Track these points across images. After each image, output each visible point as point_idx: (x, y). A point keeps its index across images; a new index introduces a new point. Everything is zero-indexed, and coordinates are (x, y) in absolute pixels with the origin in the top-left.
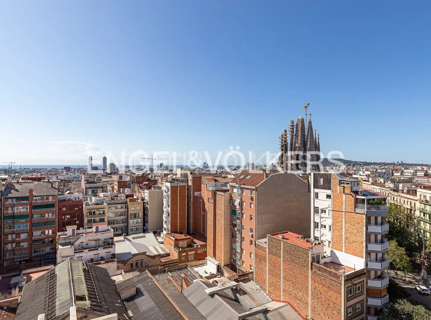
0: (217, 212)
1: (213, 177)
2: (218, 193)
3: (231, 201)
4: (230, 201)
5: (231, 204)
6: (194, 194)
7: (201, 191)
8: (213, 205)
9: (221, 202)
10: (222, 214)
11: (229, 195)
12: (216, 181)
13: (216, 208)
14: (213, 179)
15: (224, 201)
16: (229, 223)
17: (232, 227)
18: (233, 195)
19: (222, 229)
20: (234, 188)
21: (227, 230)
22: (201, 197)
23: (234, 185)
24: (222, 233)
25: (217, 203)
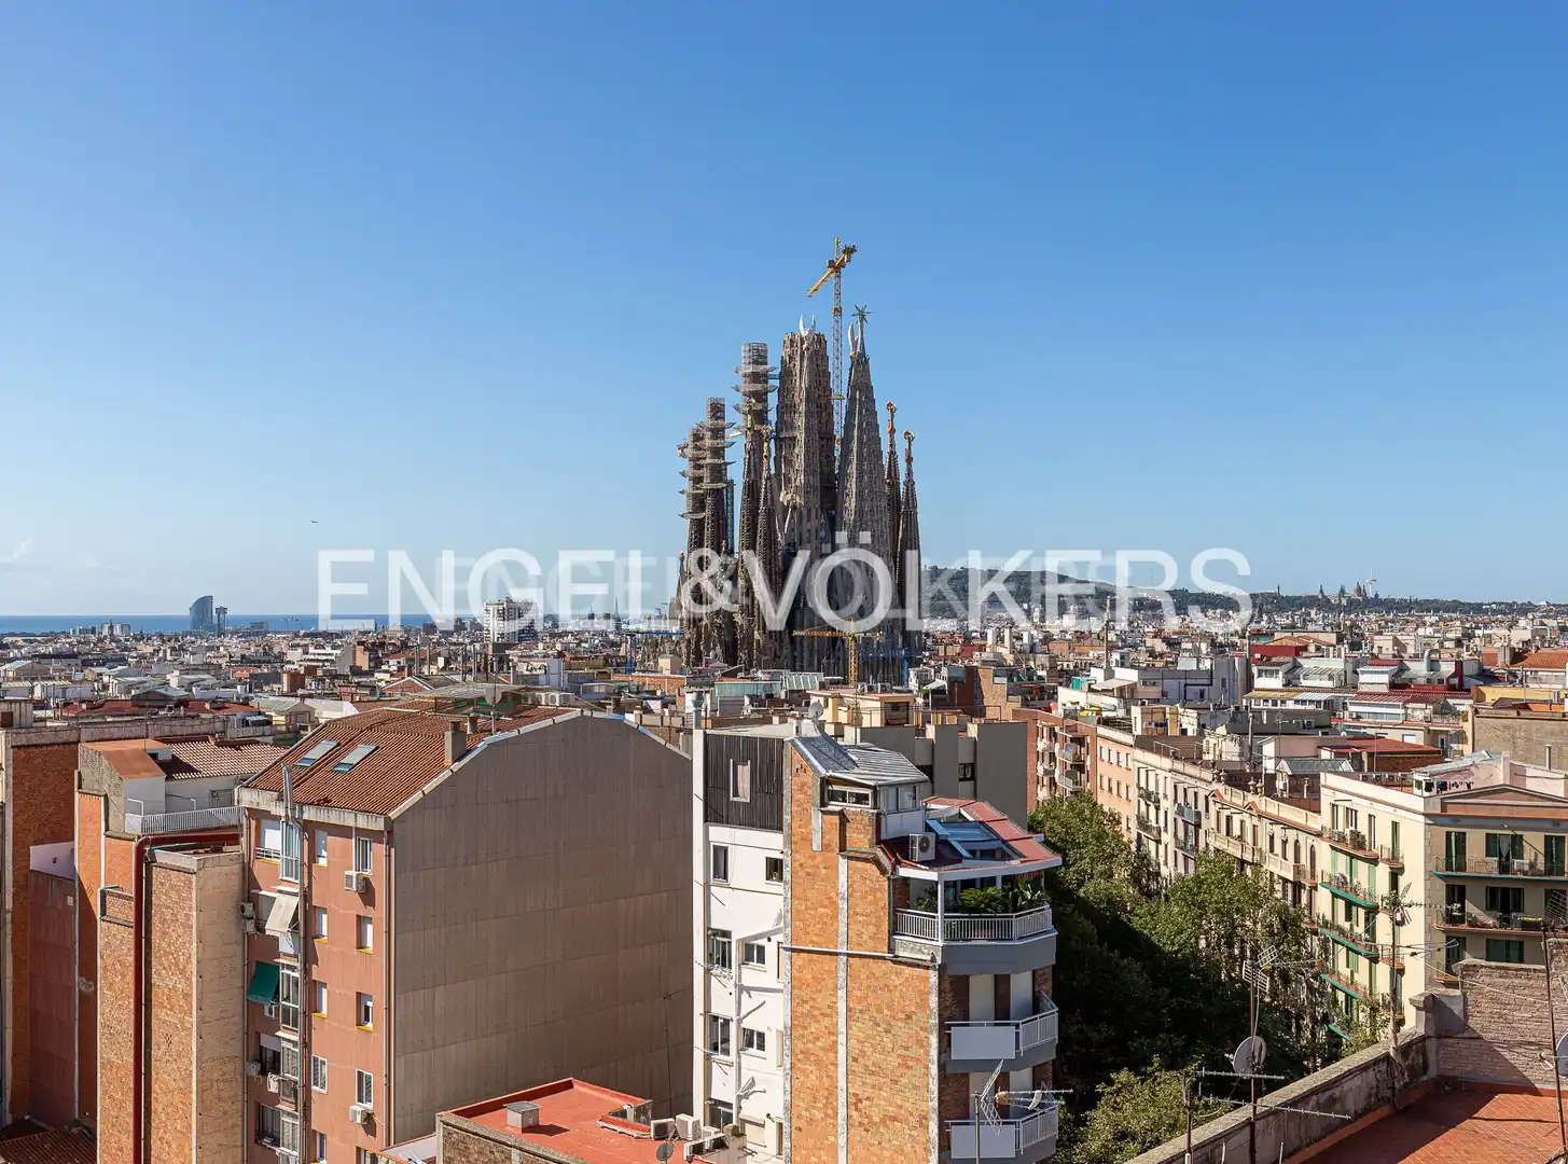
0: (155, 979)
1: (152, 745)
2: (163, 856)
3: (249, 908)
4: (243, 909)
5: (250, 927)
6: (21, 856)
7: (73, 839)
8: (132, 937)
9: (181, 918)
10: (187, 996)
11: (237, 868)
12: (173, 767)
13: (148, 954)
14: (154, 756)
15: (200, 910)
16: (236, 1048)
17: (254, 1069)
18: (258, 868)
19: (185, 1092)
20: (264, 822)
21: (225, 1095)
22: (66, 881)
23: (262, 807)
24: (187, 1117)
25: (155, 920)
